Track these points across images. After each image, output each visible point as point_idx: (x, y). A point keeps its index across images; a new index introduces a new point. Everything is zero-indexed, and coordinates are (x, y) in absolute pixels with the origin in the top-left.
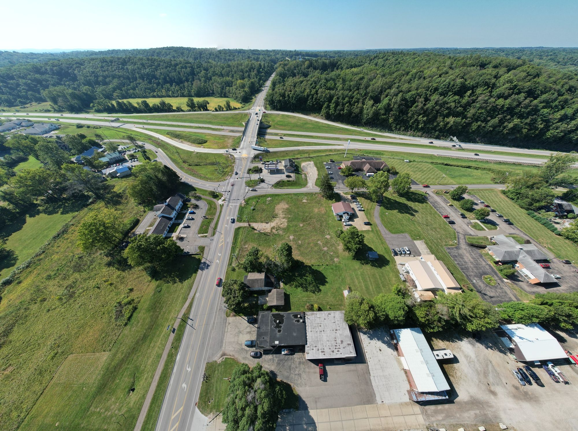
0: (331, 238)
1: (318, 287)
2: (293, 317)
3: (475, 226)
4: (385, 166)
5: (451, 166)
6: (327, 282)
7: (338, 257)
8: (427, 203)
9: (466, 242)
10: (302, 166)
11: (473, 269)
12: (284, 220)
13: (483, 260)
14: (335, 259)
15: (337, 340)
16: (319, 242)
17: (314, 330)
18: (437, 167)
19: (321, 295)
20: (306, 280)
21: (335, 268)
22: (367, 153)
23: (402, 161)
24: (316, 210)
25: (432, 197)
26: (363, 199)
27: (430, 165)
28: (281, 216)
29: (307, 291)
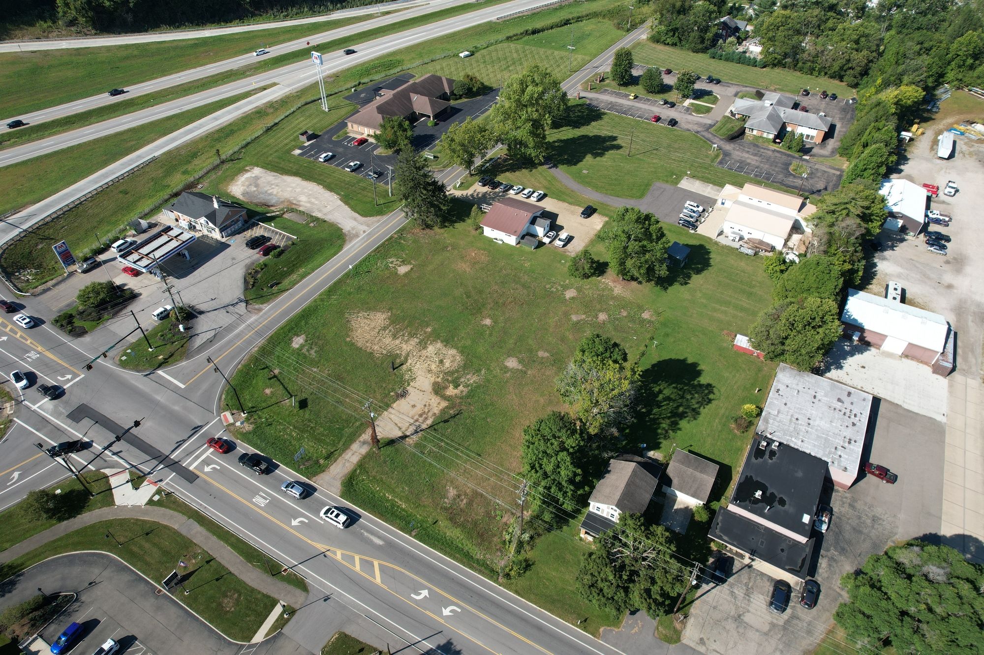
0: (579, 290)
1: (701, 386)
2: (760, 460)
3: (698, 110)
4: (450, 82)
5: (542, 30)
6: (695, 365)
7: (641, 308)
8: (605, 114)
9: (722, 140)
10: (241, 197)
11: (773, 170)
12: (431, 349)
13: (765, 149)
14: (646, 315)
15: (834, 406)
16: (574, 318)
17: (801, 433)
18: (527, 43)
19: (721, 390)
20: (668, 399)
21: (669, 331)
22: (361, 75)
23: (456, 59)
24: (464, 267)
25: (597, 99)
26: (508, 174)
27: (512, 45)
28: (406, 348)
29: (696, 413)
